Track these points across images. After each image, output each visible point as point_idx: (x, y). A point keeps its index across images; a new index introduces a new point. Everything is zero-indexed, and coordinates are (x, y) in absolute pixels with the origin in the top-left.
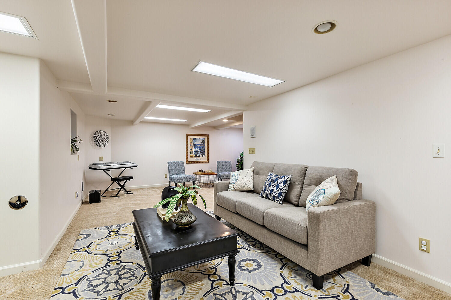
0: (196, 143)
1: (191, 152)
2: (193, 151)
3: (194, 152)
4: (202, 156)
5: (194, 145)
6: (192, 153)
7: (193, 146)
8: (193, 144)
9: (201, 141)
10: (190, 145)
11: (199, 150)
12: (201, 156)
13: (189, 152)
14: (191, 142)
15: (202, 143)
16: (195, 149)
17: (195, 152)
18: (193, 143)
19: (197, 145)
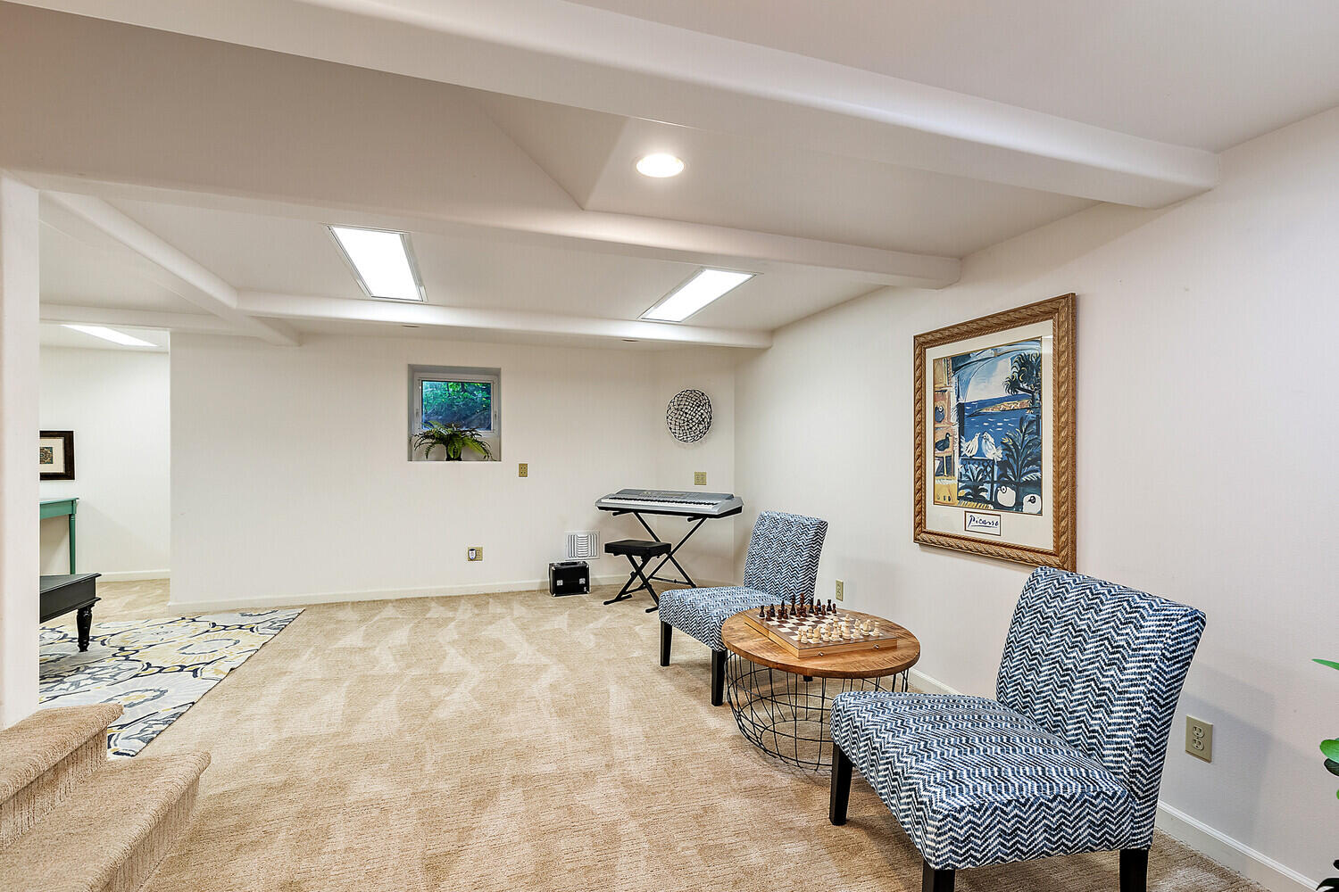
0: (973, 395)
1: (945, 468)
2: (957, 460)
3: (958, 466)
4: (1018, 506)
5: (961, 407)
6: (950, 472)
7: (954, 418)
8: (954, 403)
9: (1006, 369)
10: (938, 415)
11: (993, 453)
12: (1007, 496)
13: (931, 465)
14: (940, 393)
15: (1013, 385)
16: (964, 445)
17: (966, 461)
18: (953, 396)
19: (983, 404)
